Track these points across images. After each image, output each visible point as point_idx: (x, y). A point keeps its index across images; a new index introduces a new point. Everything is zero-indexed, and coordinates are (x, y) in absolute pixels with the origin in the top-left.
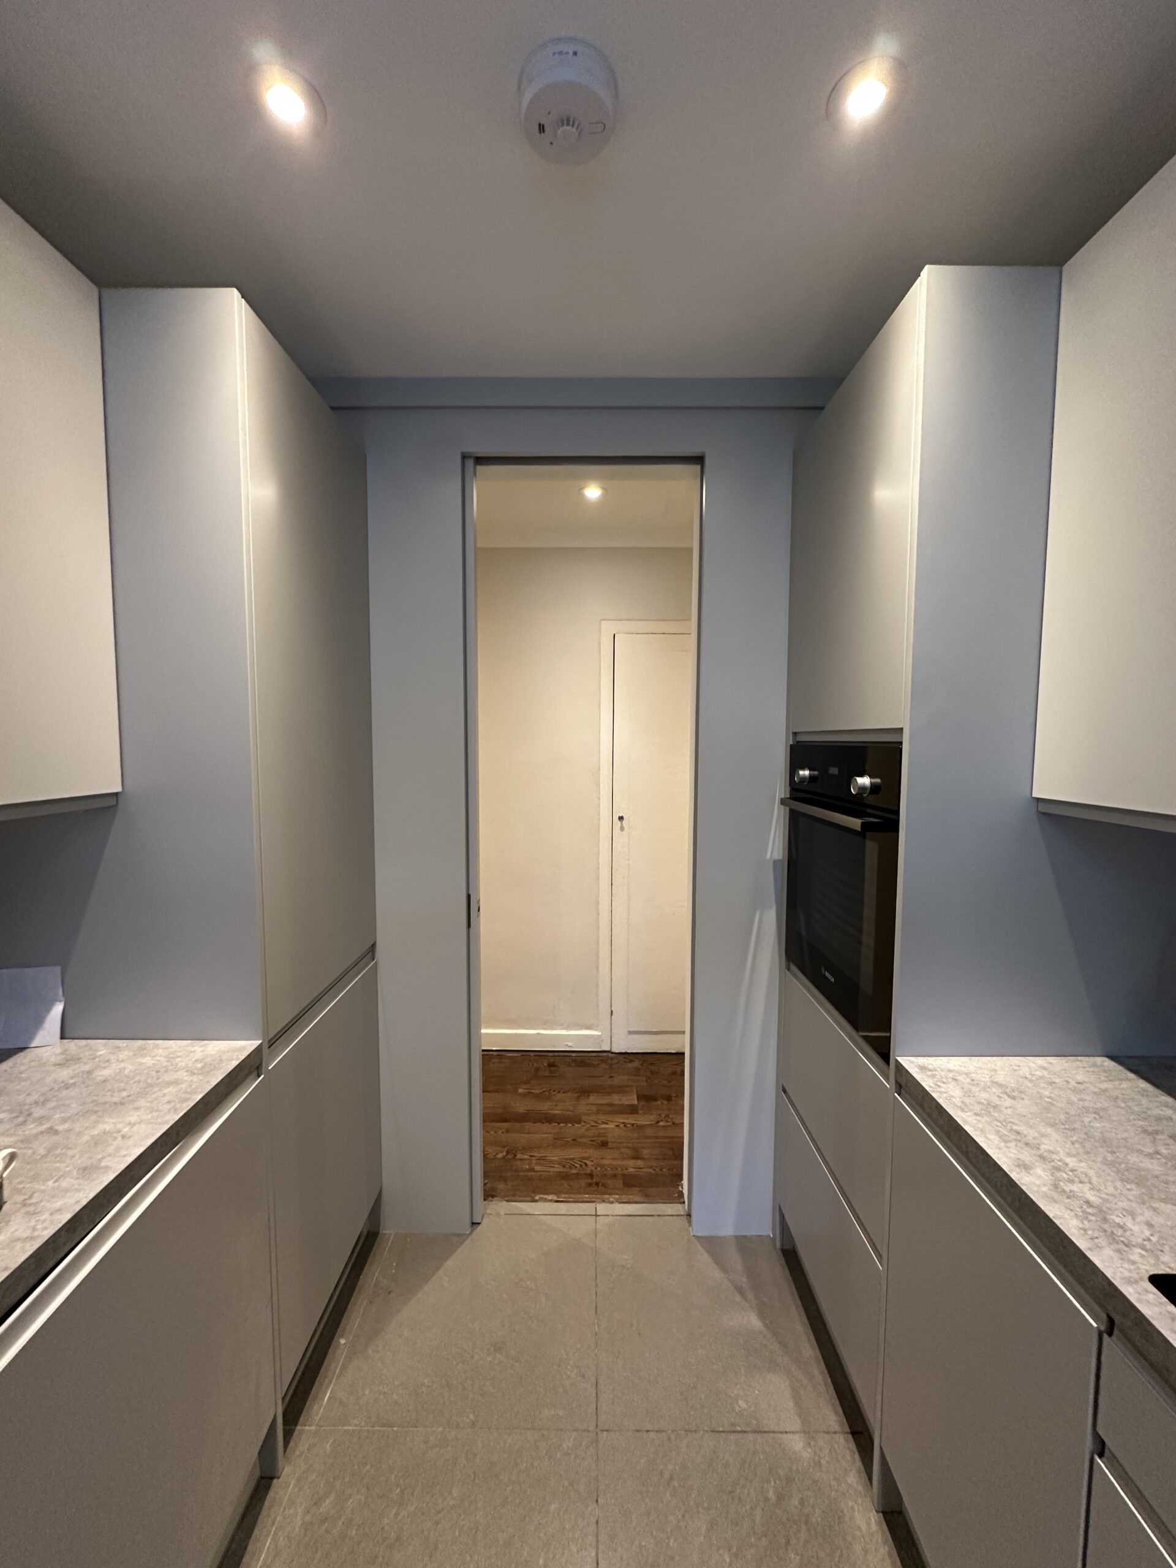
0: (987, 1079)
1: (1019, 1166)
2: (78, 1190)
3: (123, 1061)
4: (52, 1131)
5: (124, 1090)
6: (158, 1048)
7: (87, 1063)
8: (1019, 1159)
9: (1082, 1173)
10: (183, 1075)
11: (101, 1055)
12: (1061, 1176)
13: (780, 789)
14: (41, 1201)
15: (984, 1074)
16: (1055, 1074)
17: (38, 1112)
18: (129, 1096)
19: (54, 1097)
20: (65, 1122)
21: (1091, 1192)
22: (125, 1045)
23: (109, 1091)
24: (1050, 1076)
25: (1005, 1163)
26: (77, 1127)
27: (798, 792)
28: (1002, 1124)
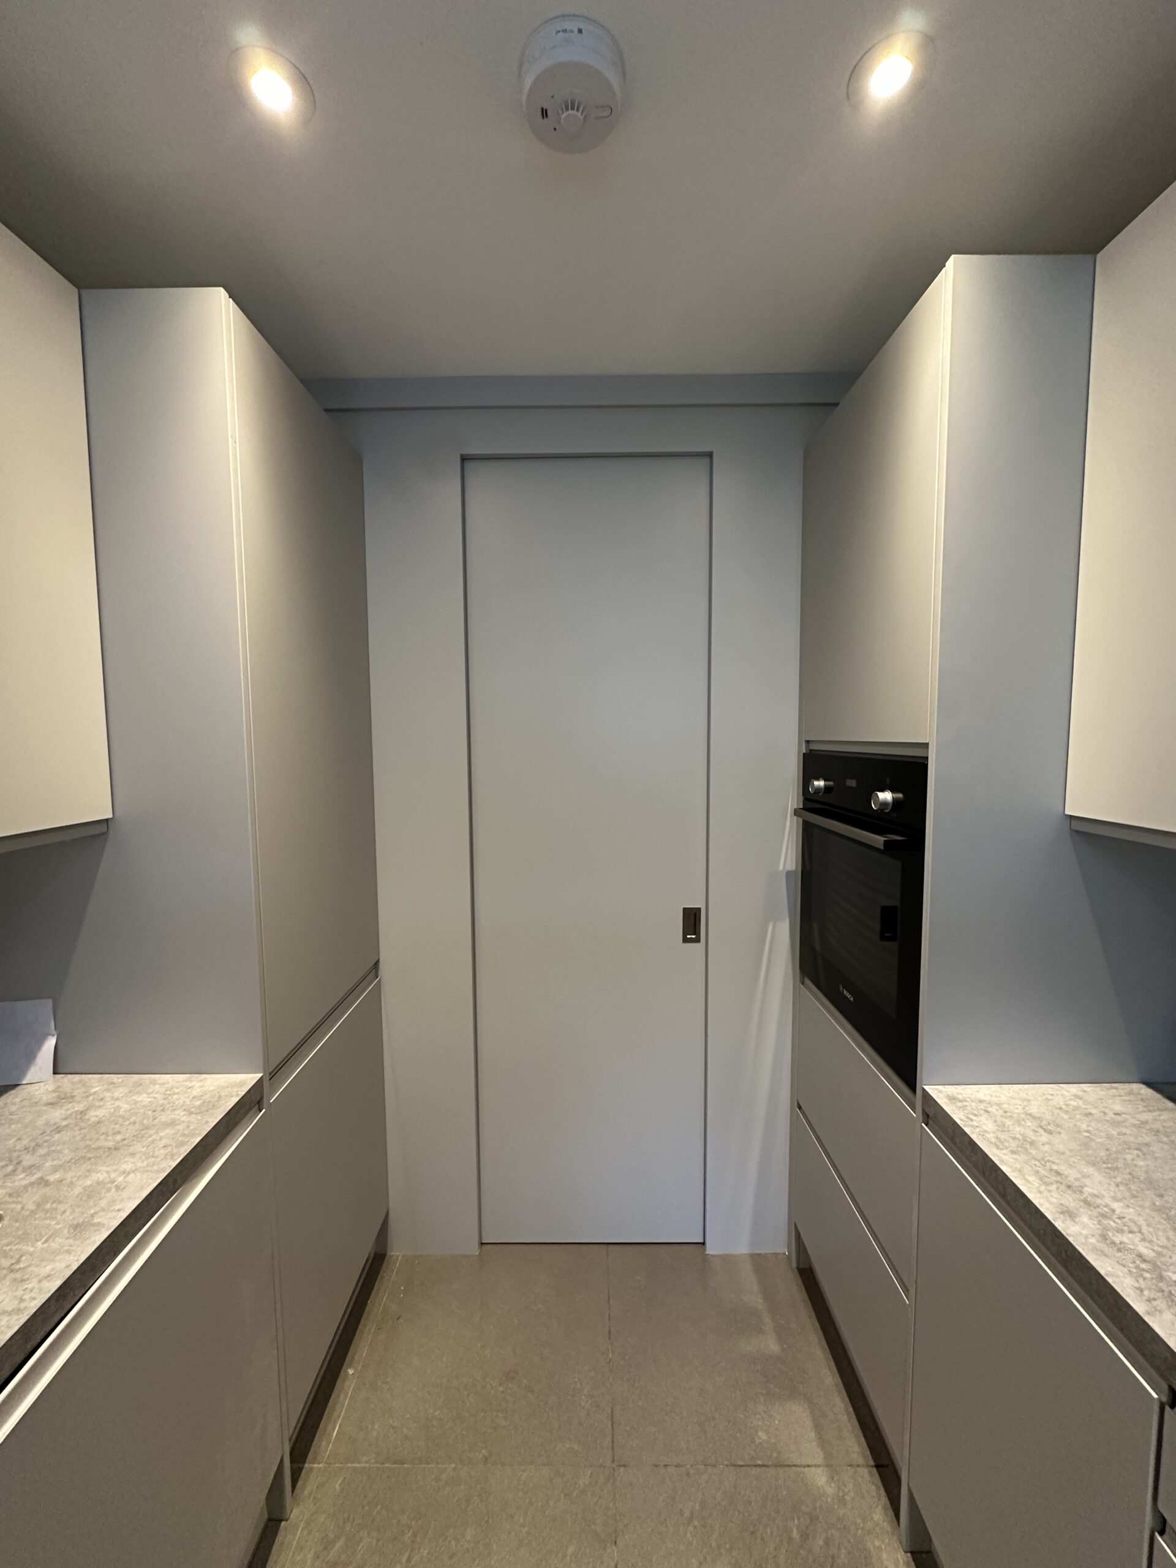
0: (1020, 1110)
1: (1063, 1213)
2: (69, 1252)
3: (117, 1099)
4: (43, 1182)
5: (119, 1132)
6: (155, 1084)
7: (80, 1101)
8: (1062, 1204)
9: (1130, 1220)
10: (181, 1115)
11: (95, 1092)
12: (1109, 1224)
13: (792, 799)
14: (30, 1266)
15: (1017, 1104)
16: (1090, 1103)
17: (28, 1160)
18: (124, 1140)
19: (46, 1141)
20: (56, 1171)
21: (1142, 1243)
22: (120, 1080)
23: (103, 1134)
24: (1086, 1107)
25: (1048, 1209)
26: (69, 1176)
27: (811, 804)
28: (1041, 1164)
